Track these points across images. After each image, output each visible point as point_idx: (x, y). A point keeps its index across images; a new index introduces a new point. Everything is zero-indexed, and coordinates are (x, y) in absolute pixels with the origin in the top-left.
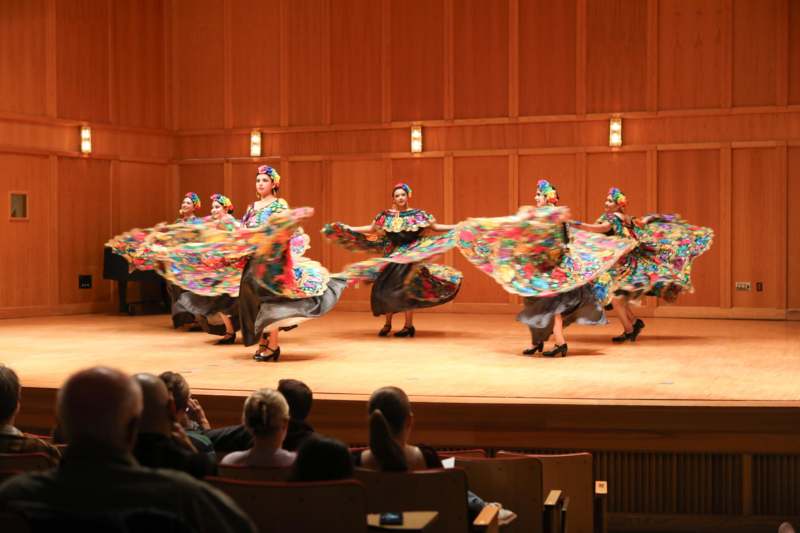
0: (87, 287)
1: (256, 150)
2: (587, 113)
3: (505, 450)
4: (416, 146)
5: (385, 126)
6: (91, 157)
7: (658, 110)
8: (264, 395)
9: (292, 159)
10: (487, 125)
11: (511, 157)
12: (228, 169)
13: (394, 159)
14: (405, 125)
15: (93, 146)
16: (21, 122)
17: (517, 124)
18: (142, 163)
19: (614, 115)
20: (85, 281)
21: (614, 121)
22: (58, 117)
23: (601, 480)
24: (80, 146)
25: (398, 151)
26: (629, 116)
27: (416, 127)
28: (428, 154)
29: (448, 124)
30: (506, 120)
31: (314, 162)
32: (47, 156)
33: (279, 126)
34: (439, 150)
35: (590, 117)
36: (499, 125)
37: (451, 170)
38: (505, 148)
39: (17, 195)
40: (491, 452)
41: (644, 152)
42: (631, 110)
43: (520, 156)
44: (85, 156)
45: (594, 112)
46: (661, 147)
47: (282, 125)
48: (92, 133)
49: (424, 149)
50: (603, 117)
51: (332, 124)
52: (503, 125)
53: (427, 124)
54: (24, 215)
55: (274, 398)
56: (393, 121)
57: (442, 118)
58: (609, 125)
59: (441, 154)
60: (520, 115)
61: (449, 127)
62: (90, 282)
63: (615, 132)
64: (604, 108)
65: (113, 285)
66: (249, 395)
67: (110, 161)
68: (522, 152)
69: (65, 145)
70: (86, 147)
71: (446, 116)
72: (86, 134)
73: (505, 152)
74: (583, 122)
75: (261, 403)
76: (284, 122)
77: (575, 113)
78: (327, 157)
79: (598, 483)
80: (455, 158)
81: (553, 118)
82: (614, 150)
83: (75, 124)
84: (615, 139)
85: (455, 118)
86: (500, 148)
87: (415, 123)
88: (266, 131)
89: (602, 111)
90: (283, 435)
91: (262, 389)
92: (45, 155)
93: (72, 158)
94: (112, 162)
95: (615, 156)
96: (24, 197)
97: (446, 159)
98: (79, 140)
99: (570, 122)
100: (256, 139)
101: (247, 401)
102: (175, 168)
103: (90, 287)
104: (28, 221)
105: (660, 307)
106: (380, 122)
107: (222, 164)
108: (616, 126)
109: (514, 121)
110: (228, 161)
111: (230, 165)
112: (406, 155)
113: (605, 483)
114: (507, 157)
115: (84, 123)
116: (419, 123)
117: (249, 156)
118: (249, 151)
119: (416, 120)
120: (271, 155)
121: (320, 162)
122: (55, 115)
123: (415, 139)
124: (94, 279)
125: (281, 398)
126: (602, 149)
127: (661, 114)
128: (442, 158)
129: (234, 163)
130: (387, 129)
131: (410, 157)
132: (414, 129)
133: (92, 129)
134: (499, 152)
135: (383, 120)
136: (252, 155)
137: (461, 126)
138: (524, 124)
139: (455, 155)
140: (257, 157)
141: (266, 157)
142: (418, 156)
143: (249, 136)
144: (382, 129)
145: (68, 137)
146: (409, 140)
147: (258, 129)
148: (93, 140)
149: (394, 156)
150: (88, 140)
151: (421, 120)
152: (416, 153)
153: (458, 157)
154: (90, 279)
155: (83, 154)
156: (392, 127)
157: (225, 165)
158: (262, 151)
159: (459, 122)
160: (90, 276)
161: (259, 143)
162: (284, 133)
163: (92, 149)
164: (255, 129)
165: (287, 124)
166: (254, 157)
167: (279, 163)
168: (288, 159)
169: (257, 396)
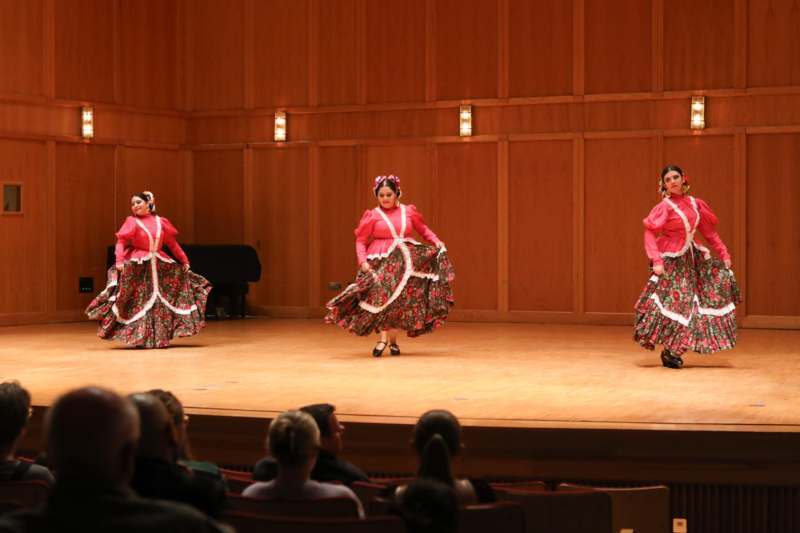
0: (87, 291)
1: (280, 134)
2: (665, 90)
3: (568, 482)
4: (466, 128)
5: (429, 106)
6: (92, 143)
7: (747, 87)
8: (292, 417)
9: (322, 143)
10: (548, 105)
11: (576, 142)
12: (249, 158)
13: (439, 144)
14: (453, 104)
15: (94, 130)
16: (14, 102)
17: (583, 104)
18: (150, 149)
19: (696, 92)
20: (85, 284)
21: (696, 100)
22: (56, 97)
23: (680, 517)
24: (80, 130)
25: (445, 134)
26: (713, 93)
27: (466, 109)
28: (479, 138)
29: (501, 104)
30: (569, 99)
31: (347, 147)
32: (44, 142)
33: (306, 106)
34: (492, 133)
35: (668, 95)
36: (562, 104)
37: (506, 158)
38: (569, 131)
39: (11, 186)
40: (552, 484)
41: (733, 135)
42: (716, 87)
44: (87, 141)
45: (671, 90)
46: (750, 130)
47: (310, 104)
48: (94, 115)
49: (474, 131)
50: (683, 95)
51: (369, 102)
52: (567, 104)
53: (479, 103)
54: (18, 209)
55: (305, 422)
56: (440, 99)
57: (496, 97)
58: (691, 104)
59: (493, 138)
60: (587, 93)
61: (503, 107)
62: (92, 287)
63: (697, 112)
64: (683, 86)
66: (275, 416)
67: (114, 147)
68: (588, 135)
69: (65, 130)
70: (88, 130)
71: (500, 96)
72: (87, 116)
73: (569, 136)
74: (661, 100)
75: (289, 429)
76: (313, 100)
77: (650, 91)
78: (362, 142)
79: (676, 521)
80: (510, 142)
81: (625, 96)
82: (696, 133)
83: (77, 105)
84: (698, 121)
85: (511, 96)
86: (563, 131)
87: (463, 102)
88: (292, 112)
89: (682, 89)
90: (312, 463)
91: (290, 411)
92: (42, 141)
93: (72, 144)
94: (118, 148)
95: (697, 139)
96: (19, 188)
97: (500, 144)
98: (80, 123)
99: (646, 101)
100: (280, 121)
101: (273, 423)
102: (188, 155)
103: (91, 291)
104: (22, 215)
105: (749, 317)
106: (424, 101)
107: (242, 150)
108: (698, 106)
109: (580, 99)
110: (248, 147)
111: (251, 150)
112: (454, 139)
113: (684, 521)
114: (571, 141)
115: (86, 104)
116: (469, 102)
117: (275, 141)
118: (273, 134)
119: (465, 99)
120: (298, 139)
121: (354, 147)
122: (53, 94)
123: (465, 120)
124: (96, 282)
125: (312, 421)
126: (683, 132)
127: (752, 91)
128: (495, 143)
129: (256, 149)
130: (431, 109)
131: (459, 141)
132: (464, 109)
133: (94, 111)
134: (562, 136)
135: (427, 99)
136: (276, 139)
137: (519, 106)
138: (591, 103)
139: (511, 139)
140: (281, 141)
141: (291, 143)
142: (467, 140)
143: (273, 118)
144: (425, 110)
145: (67, 119)
146: (457, 122)
147: (283, 109)
148: (96, 123)
149: (440, 140)
150: (90, 123)
151: (471, 98)
152: (465, 136)
153: (514, 142)
154: (92, 282)
155: (83, 138)
156: (438, 106)
157: (245, 151)
158: (287, 134)
159: (514, 101)
160: (92, 278)
161: (284, 126)
162: (313, 114)
163: (94, 133)
164: (279, 109)
165: (316, 105)
166: (278, 141)
167: (307, 148)
168: (317, 143)
169: (284, 420)
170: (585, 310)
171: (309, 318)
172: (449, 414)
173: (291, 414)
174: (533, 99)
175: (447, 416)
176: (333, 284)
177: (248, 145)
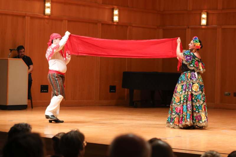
0: (113, 92)
1: (204, 22)
6: (118, 24)
9: (223, 27)
12: (189, 32)
15: (119, 19)
16: (84, 6)
18: (143, 27)
20: (113, 88)
22: (102, 3)
24: (113, 18)
32: (96, 24)
33: (217, 9)
44: (115, 24)
47: (219, 9)
48: (119, 12)
62: (115, 91)
65: (126, 91)
67: (127, 26)
69: (106, 18)
70: (116, 19)
72: (116, 12)
83: (111, 7)
88: (210, 12)
92: (95, 23)
93: (109, 25)
94: (129, 27)
98: (112, 15)
100: (204, 16)
102: (161, 31)
103: (115, 92)
107: (186, 29)
111: (190, 30)
115: (115, 7)
117: (201, 25)
118: (200, 22)
120: (212, 25)
122: (101, 2)
124: (117, 88)
129: (192, 29)
133: (119, 9)
141: (209, 26)
143: (201, 15)
145: (107, 13)
147: (206, 10)
148: (120, 15)
150: (117, 15)
154: (115, 88)
155: (114, 22)
157: (187, 29)
158: (207, 22)
160: (115, 86)
161: (206, 19)
162: (220, 13)
163: (119, 20)
164: (204, 10)
165: (221, 8)
166: (203, 25)
167: (216, 29)
168: (221, 27)
171: (215, 108)
176: (226, 93)
177: (188, 27)
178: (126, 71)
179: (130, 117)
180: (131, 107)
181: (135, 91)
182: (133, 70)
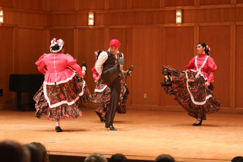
1: (91, 22)
4: (179, 20)
5: (162, 9)
6: (3, 26)
8: (95, 157)
9: (111, 27)
10: (218, 9)
11: (231, 26)
12: (76, 33)
13: (166, 28)
14: (173, 8)
17: (235, 8)
25: (168, 23)
27: (179, 11)
28: (185, 25)
29: (196, 8)
30: (229, 6)
31: (122, 29)
33: (104, 9)
34: (191, 22)
36: (225, 8)
37: (198, 34)
38: (229, 21)
43: (236, 25)
44: (0, 25)
47: (105, 8)
48: (4, 13)
51: (132, 8)
52: (228, 8)
53: (185, 8)
56: (166, 7)
57: (193, 5)
59: (192, 25)
60: (237, 3)
61: (197, 10)
62: (2, 94)
67: (13, 28)
68: (238, 23)
70: (1, 20)
71: (195, 4)
72: (1, 13)
73: (228, 23)
76: (107, 7)
78: (130, 26)
80: (200, 27)
85: (200, 5)
86: (225, 21)
87: (178, 7)
88: (97, 12)
91: (94, 154)
97: (195, 27)
100: (91, 16)
102: (48, 31)
103: (2, 96)
106: (159, 7)
107: (73, 30)
109: (234, 6)
111: (77, 30)
112: (173, 25)
114: (229, 26)
116: (180, 7)
117: (89, 26)
118: (88, 22)
120: (99, 25)
121: (126, 29)
123: (178, 16)
124: (4, 92)
128: (194, 27)
129: (79, 29)
130: (162, 11)
131: (175, 26)
132: (178, 11)
133: (4, 10)
134: (225, 24)
135: (160, 6)
136: (89, 25)
137: (204, 9)
138: (240, 8)
139: (200, 25)
140: (91, 26)
141: (96, 26)
142: (179, 25)
143: (88, 15)
144: (160, 11)
146: (175, 17)
147: (92, 11)
148: (4, 16)
149: (166, 25)
150: (2, 16)
151: (181, 6)
152: (179, 24)
153: (202, 26)
156: (165, 10)
157: (75, 30)
158: (94, 22)
159: (202, 7)
160: (2, 90)
161: (93, 19)
162: (107, 13)
163: (4, 21)
164: (91, 11)
165: (108, 9)
166: (90, 26)
167: (104, 29)
168: (108, 27)
169: (93, 158)
170: (236, 107)
172: (170, 156)
173: (95, 155)
174: (211, 6)
175: (169, 158)
177: (76, 27)
178: (13, 74)
179: (18, 121)
180: (20, 111)
181: (23, 94)
182: (20, 72)
